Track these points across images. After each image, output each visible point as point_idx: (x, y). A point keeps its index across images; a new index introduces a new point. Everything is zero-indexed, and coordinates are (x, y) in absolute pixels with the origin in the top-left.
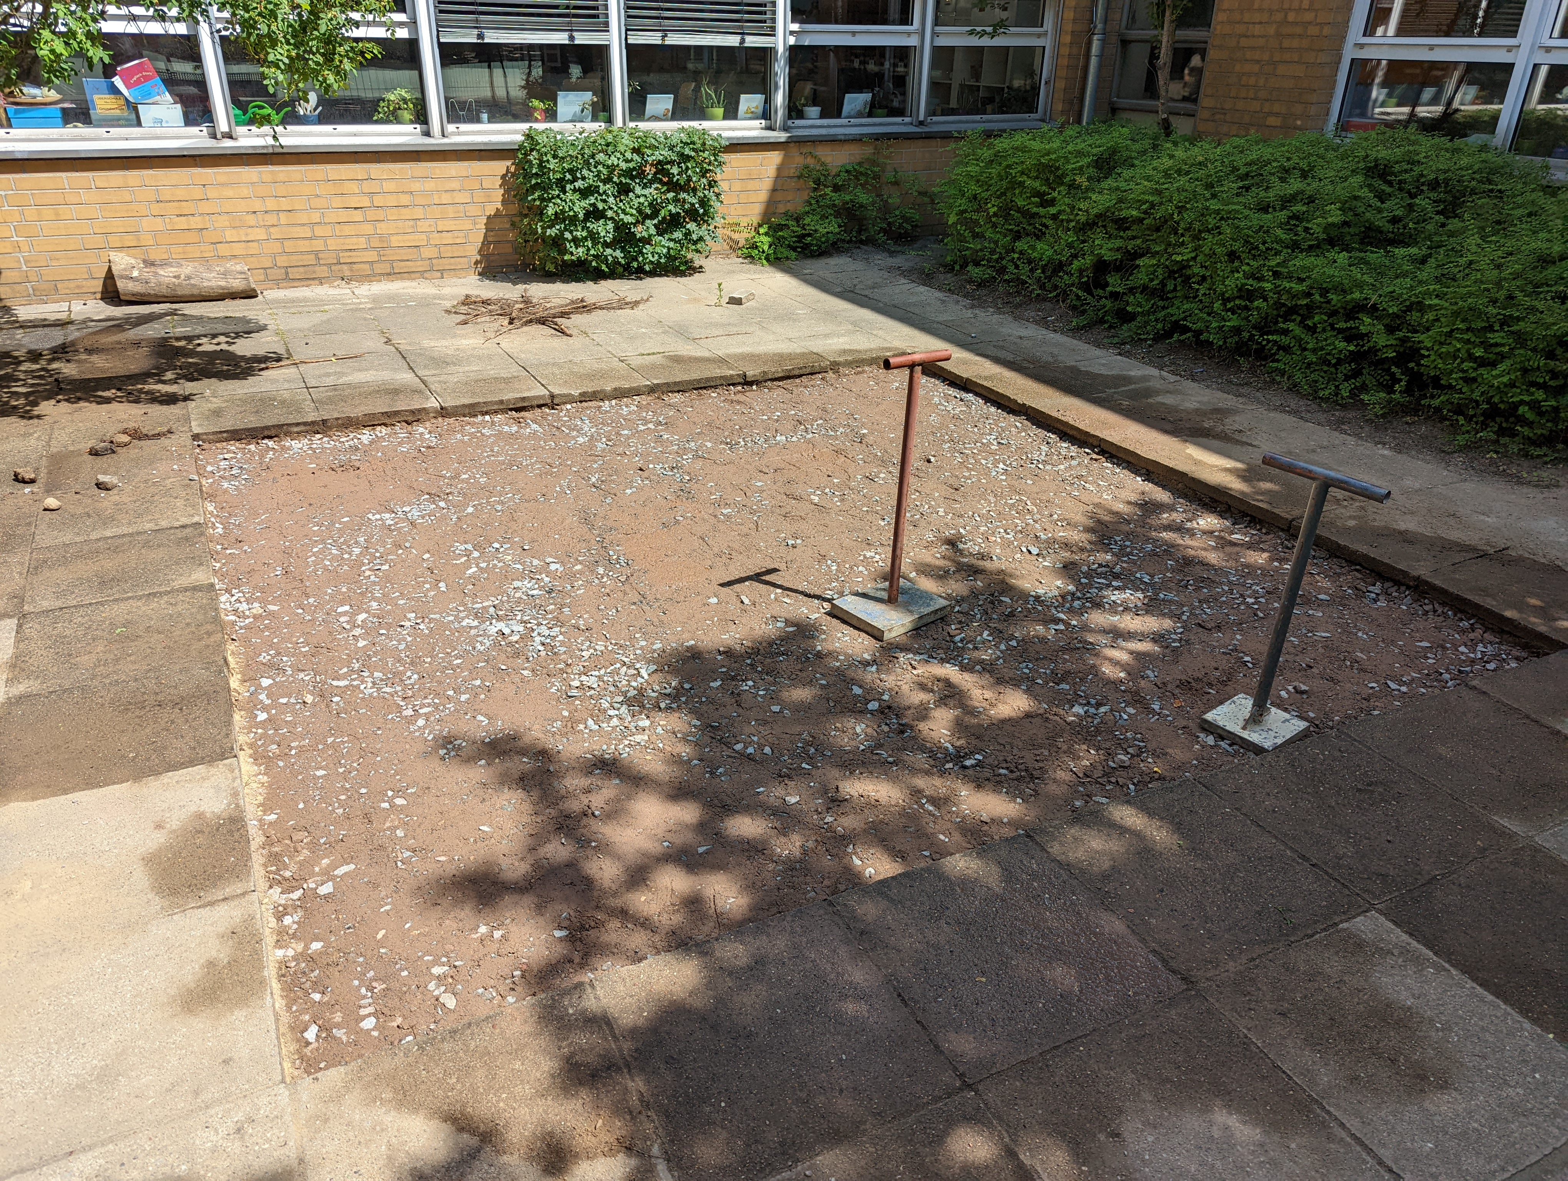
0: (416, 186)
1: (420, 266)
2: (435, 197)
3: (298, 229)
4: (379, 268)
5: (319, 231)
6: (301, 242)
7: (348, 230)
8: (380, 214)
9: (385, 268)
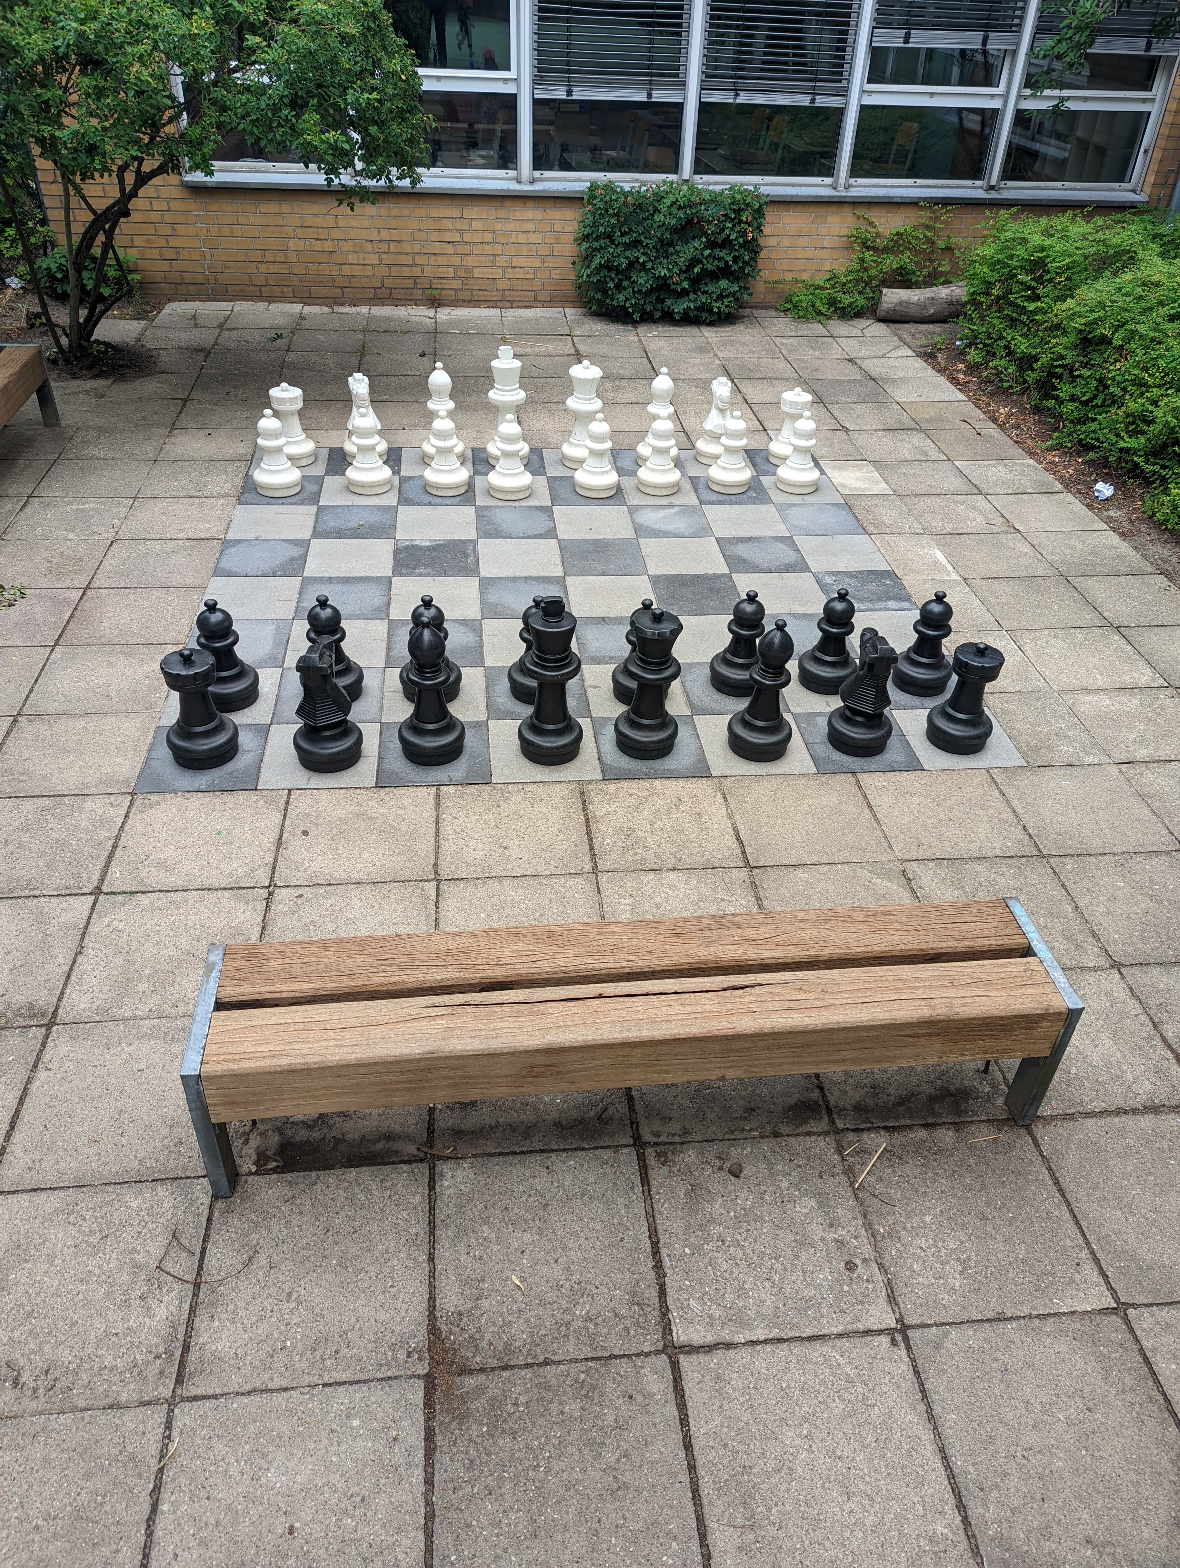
0: (498, 226)
1: (495, 295)
2: (514, 236)
3: (403, 257)
4: (462, 295)
5: (419, 260)
6: (404, 268)
7: (441, 260)
8: (467, 249)
9: (466, 295)
